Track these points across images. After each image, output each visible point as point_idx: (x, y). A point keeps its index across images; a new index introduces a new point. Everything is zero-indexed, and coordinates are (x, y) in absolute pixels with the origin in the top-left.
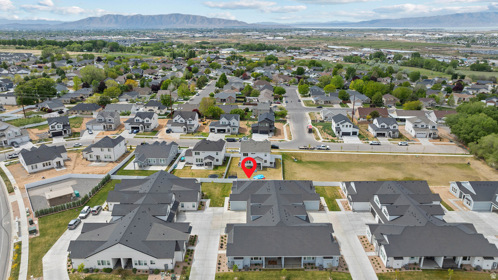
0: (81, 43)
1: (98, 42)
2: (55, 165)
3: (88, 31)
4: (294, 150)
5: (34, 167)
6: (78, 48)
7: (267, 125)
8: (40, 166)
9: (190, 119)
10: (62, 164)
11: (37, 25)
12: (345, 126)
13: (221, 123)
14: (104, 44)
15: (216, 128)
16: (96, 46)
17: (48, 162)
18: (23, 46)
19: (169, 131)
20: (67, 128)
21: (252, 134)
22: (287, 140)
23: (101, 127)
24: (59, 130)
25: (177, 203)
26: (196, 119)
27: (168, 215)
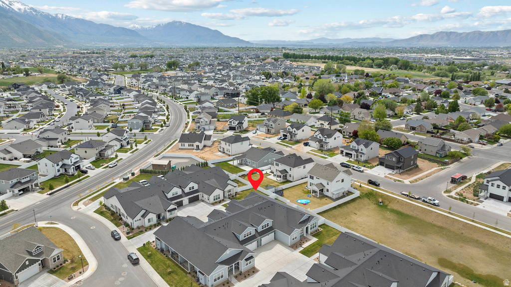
0: (373, 60)
1: (390, 59)
2: (195, 147)
3: (412, 48)
4: (392, 193)
5: (183, 145)
6: (368, 64)
7: (394, 159)
8: (186, 145)
9: (326, 136)
10: (200, 148)
11: (371, 42)
12: (496, 186)
13: (351, 147)
14: (396, 62)
15: (345, 151)
16: (387, 63)
17: (192, 143)
18: (327, 60)
19: (306, 144)
20: (240, 125)
21: (378, 165)
22: (407, 182)
23: (264, 129)
24: (233, 125)
25: (197, 191)
26: (335, 138)
27: (175, 195)
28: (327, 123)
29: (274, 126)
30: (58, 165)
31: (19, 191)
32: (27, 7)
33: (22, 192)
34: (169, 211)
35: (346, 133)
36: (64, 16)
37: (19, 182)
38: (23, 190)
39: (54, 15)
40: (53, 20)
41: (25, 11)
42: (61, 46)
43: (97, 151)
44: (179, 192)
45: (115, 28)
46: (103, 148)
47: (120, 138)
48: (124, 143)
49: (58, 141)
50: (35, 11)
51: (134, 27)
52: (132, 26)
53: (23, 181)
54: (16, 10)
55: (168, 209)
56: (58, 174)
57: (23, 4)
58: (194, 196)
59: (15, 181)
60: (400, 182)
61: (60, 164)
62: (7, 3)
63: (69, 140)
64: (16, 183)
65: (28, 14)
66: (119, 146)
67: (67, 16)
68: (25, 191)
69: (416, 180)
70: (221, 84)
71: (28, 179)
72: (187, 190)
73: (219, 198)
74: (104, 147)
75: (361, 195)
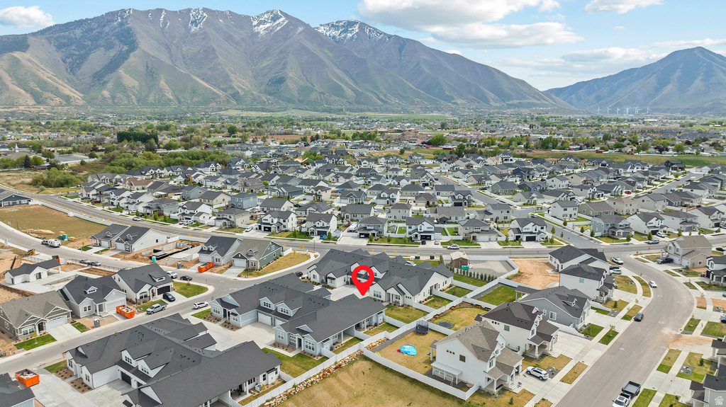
25: (377, 280)
30: (410, 228)
33: (363, 236)
34: (328, 277)
43: (467, 232)
46: (475, 231)
47: (521, 228)
49: (491, 216)
53: (368, 228)
61: (413, 227)
64: (364, 227)
68: (366, 236)
71: (372, 228)
74: (479, 231)
75: (469, 402)
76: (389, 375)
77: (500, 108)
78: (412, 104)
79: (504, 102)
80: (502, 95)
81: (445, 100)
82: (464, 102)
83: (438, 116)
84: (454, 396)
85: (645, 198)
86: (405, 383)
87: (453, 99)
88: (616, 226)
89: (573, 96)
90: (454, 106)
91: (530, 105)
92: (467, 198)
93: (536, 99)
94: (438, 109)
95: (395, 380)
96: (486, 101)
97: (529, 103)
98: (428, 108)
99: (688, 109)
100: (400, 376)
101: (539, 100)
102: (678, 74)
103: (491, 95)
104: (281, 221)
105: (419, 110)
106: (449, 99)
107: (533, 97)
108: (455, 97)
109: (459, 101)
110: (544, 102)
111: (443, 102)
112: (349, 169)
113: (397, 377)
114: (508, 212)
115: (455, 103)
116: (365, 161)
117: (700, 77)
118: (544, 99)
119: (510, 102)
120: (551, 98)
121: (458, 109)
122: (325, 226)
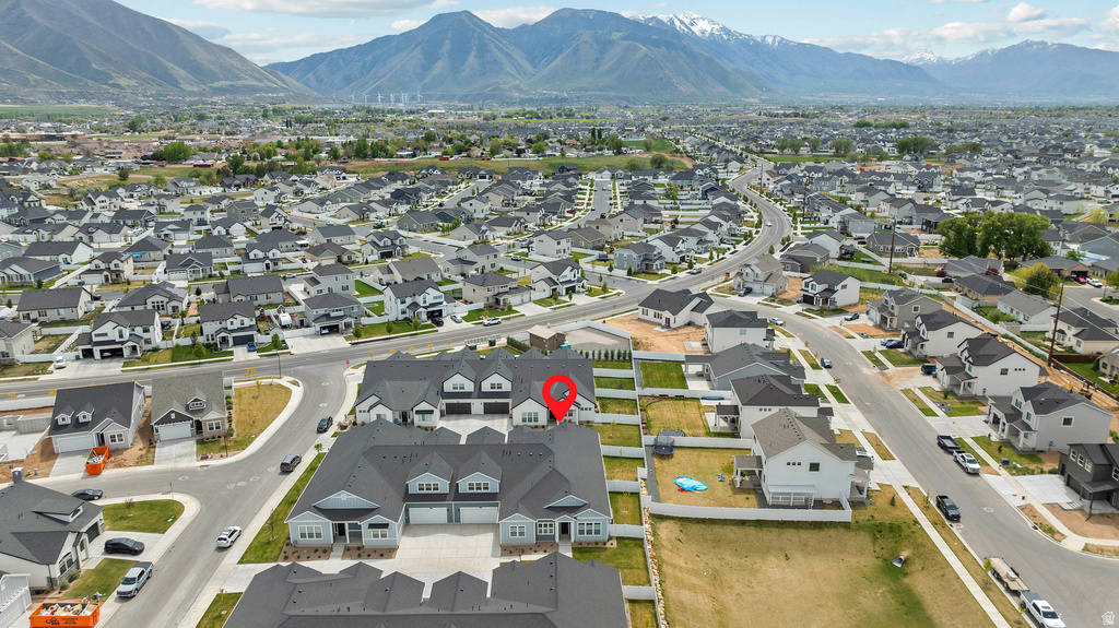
8: (651, 312)
9: (970, 359)
10: (672, 325)
13: (1013, 403)
17: (660, 312)
19: (929, 371)
20: (827, 294)
21: (1051, 472)
22: (1074, 543)
23: (876, 316)
24: (811, 292)
25: (505, 395)
26: (1004, 372)
27: (496, 390)
28: (1074, 330)
29: (896, 311)
30: (403, 302)
31: (324, 328)
32: (716, 26)
33: (327, 331)
34: (418, 412)
35: (1109, 367)
36: (778, 39)
37: (327, 316)
38: (329, 327)
39: (759, 39)
40: (753, 48)
41: (712, 34)
42: (757, 100)
43: (491, 294)
44: (469, 387)
45: (874, 62)
46: (501, 290)
47: (555, 278)
48: (562, 289)
49: (475, 266)
50: (728, 32)
51: (922, 59)
52: (918, 56)
53: (332, 314)
54: (698, 34)
55: (417, 408)
56: (401, 317)
57: (712, 22)
58: (496, 403)
59: (322, 311)
60: (1047, 537)
61: (409, 301)
62: (687, 22)
63: (502, 269)
64: (324, 315)
65: (714, 39)
66: (548, 293)
67: (783, 39)
68: (333, 330)
69: (1101, 550)
70: (956, 197)
71: (341, 313)
72: (486, 387)
73: (536, 420)
74: (507, 289)
75: (857, 522)
76: (718, 529)
77: (200, 94)
78: (25, 86)
79: (205, 84)
80: (198, 71)
81: (96, 80)
82: (133, 83)
83: (93, 109)
84: (831, 523)
85: (624, 216)
86: (752, 531)
87: (111, 78)
88: (649, 257)
89: (310, 75)
90: (116, 91)
91: (252, 90)
92: (397, 242)
93: (257, 79)
94: (88, 97)
95: (732, 533)
96: (173, 82)
97: (246, 86)
98: (62, 94)
99: (466, 96)
100: (733, 525)
101: (261, 81)
102: (447, 47)
103: (180, 72)
104: (139, 331)
105: (44, 96)
106: (103, 78)
107: (251, 76)
108: (114, 74)
109: (123, 82)
110: (269, 83)
111: (90, 83)
112: (89, 215)
113: (731, 527)
114: (495, 256)
115: (115, 86)
116: (102, 198)
117: (474, 53)
118: (269, 80)
119: (215, 85)
120: (279, 78)
121: (124, 97)
122: (246, 325)
